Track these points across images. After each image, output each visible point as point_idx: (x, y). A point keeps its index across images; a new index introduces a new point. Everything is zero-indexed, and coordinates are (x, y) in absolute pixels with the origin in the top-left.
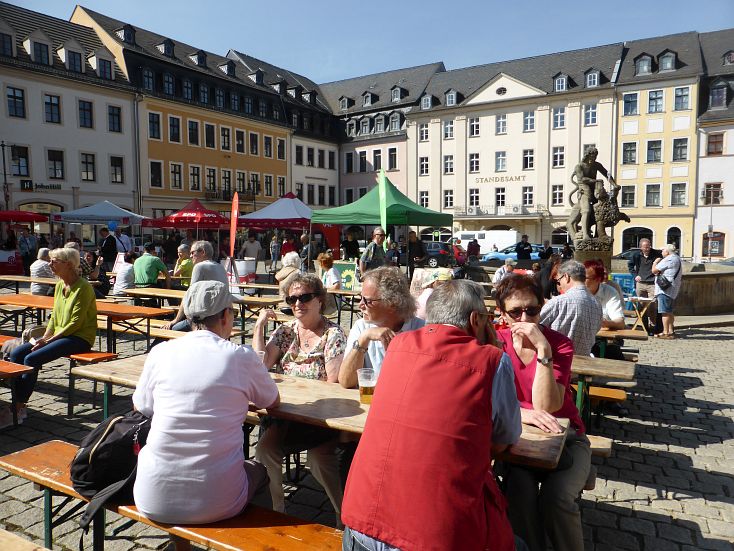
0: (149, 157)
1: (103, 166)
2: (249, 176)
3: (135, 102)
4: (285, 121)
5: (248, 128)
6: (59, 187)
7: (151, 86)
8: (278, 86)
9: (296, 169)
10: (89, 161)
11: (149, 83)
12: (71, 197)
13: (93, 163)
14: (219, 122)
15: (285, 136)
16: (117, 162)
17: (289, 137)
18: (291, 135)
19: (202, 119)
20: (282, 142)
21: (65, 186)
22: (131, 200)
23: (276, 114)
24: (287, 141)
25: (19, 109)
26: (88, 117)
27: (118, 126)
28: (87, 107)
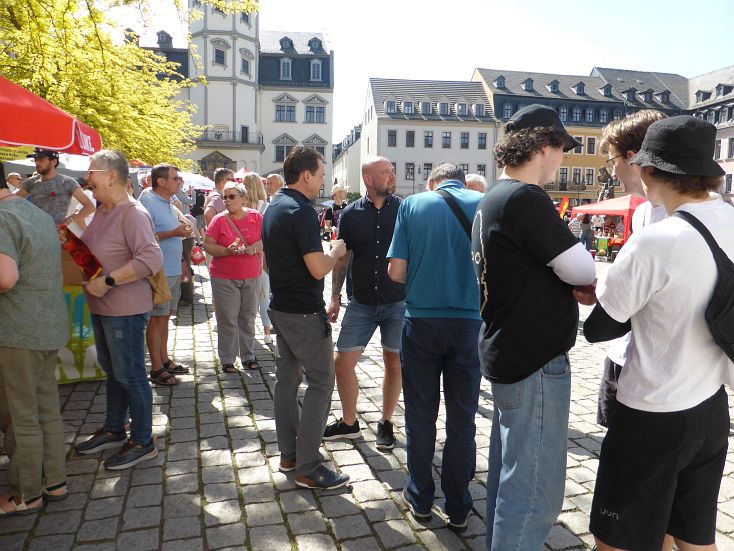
2: (584, 171)
8: (643, 95)
11: (508, 113)
25: (428, 144)
26: (466, 142)
27: (484, 145)
28: (466, 136)
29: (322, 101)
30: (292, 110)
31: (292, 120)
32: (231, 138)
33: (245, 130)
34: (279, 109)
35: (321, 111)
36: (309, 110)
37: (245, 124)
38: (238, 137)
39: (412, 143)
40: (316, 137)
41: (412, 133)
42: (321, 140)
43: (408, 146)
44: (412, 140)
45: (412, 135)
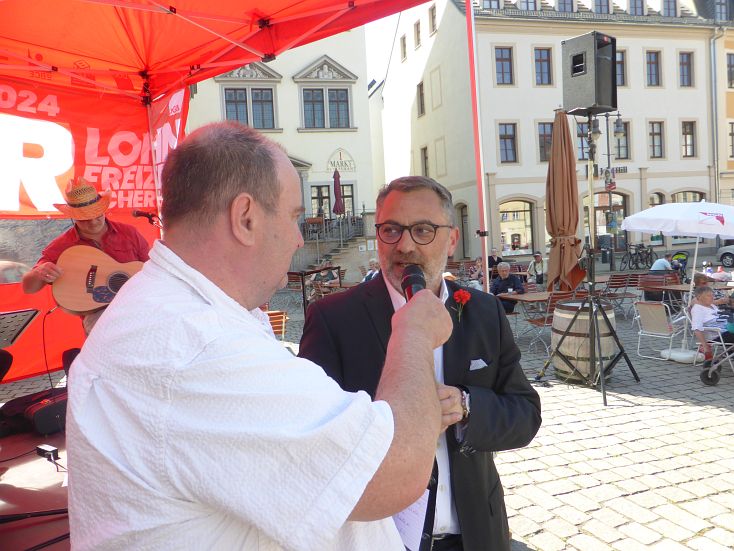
0: (728, 116)
1: (673, 135)
3: (712, 39)
6: (625, 170)
7: (724, 16)
10: (657, 130)
11: (721, 11)
12: (638, 181)
13: (660, 134)
16: (689, 127)
21: (632, 167)
22: (706, 178)
26: (654, 72)
27: (687, 79)
28: (653, 59)
39: (546, 76)
40: (325, 63)
41: (545, 54)
42: (339, 73)
43: (540, 83)
44: (545, 70)
45: (545, 57)
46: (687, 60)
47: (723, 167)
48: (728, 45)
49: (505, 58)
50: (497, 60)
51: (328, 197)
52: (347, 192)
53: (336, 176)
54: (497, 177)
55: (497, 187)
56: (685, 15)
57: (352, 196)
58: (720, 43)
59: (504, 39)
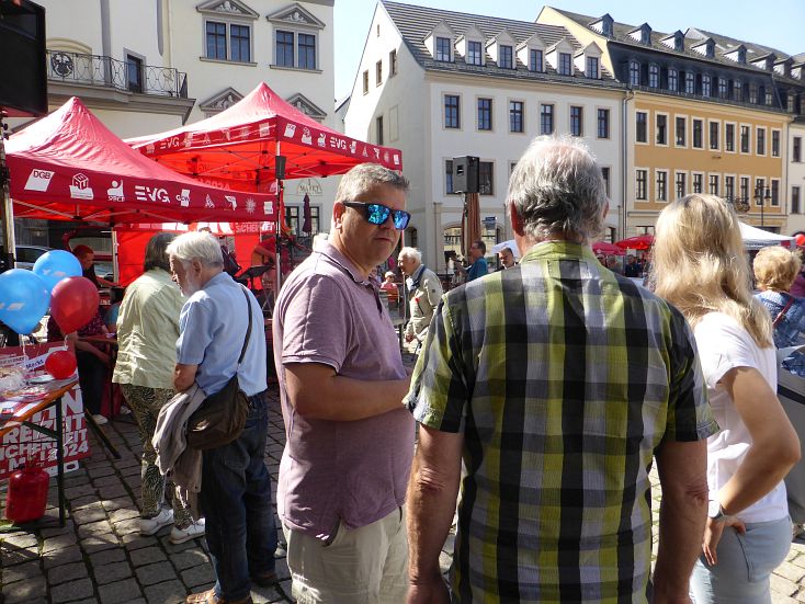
0: (637, 164)
3: (624, 100)
4: (779, 105)
5: (739, 120)
7: (636, 80)
8: (764, 62)
9: (794, 167)
11: (634, 76)
14: (708, 115)
15: (781, 126)
17: (785, 126)
18: (789, 123)
19: (690, 113)
20: (776, 134)
23: (769, 98)
24: (783, 131)
25: (518, 124)
26: (577, 124)
27: (604, 132)
28: (577, 113)
29: (311, 20)
30: (243, 36)
31: (244, 55)
32: (99, 76)
33: (136, 63)
34: (214, 32)
35: (309, 44)
36: (284, 40)
37: (138, 51)
38: (120, 78)
39: (487, 123)
40: (299, 100)
41: (486, 103)
42: (311, 109)
43: (482, 128)
44: (487, 117)
45: (486, 106)
46: (604, 116)
47: (630, 207)
48: (638, 105)
49: (453, 105)
50: (447, 106)
51: (297, 217)
52: (314, 212)
53: (307, 199)
54: (443, 206)
55: (442, 215)
56: (605, 77)
57: (318, 217)
58: (631, 104)
59: (454, 89)
